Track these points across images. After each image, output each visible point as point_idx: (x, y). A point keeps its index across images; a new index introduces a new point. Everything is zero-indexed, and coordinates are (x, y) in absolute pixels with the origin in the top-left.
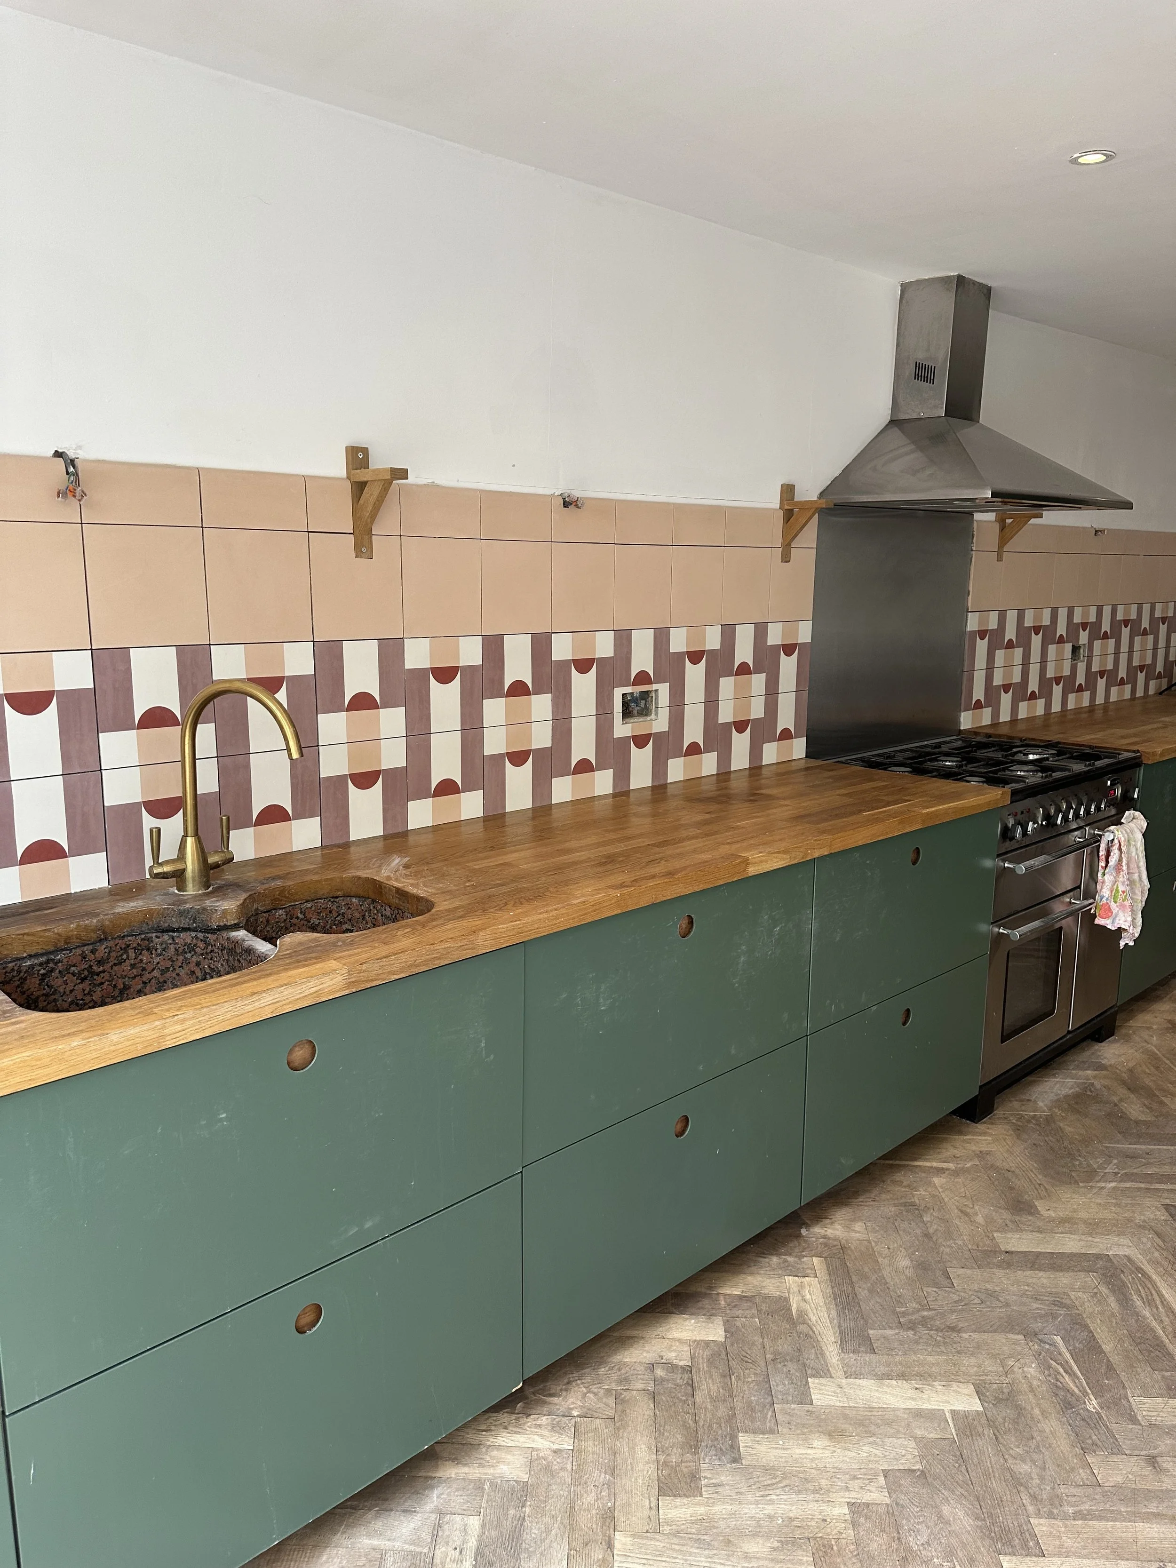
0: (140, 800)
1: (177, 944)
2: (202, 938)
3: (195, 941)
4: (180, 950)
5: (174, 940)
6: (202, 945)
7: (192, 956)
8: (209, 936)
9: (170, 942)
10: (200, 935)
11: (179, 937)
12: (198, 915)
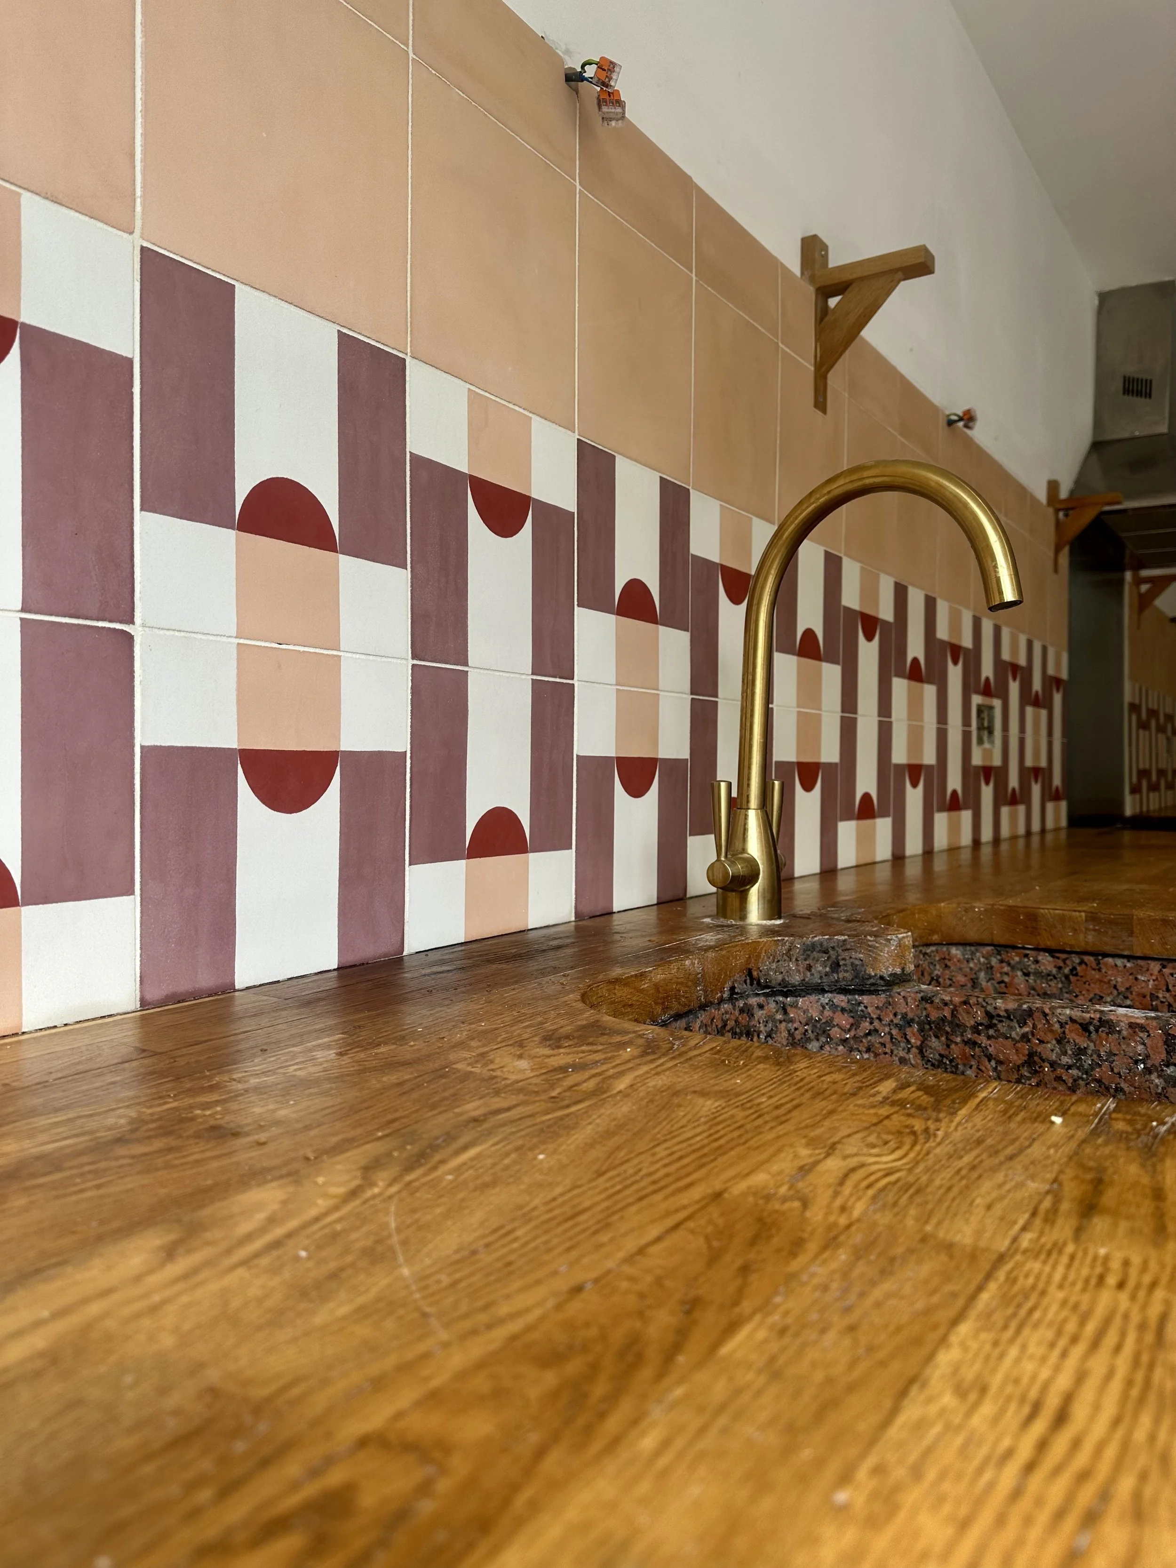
0: (614, 755)
1: (791, 1021)
2: (843, 1005)
3: (828, 1013)
4: (798, 1035)
5: (785, 1012)
6: (844, 1021)
7: (821, 1048)
8: (866, 999)
9: (779, 1016)
10: (841, 1000)
11: (795, 1005)
12: (846, 955)
